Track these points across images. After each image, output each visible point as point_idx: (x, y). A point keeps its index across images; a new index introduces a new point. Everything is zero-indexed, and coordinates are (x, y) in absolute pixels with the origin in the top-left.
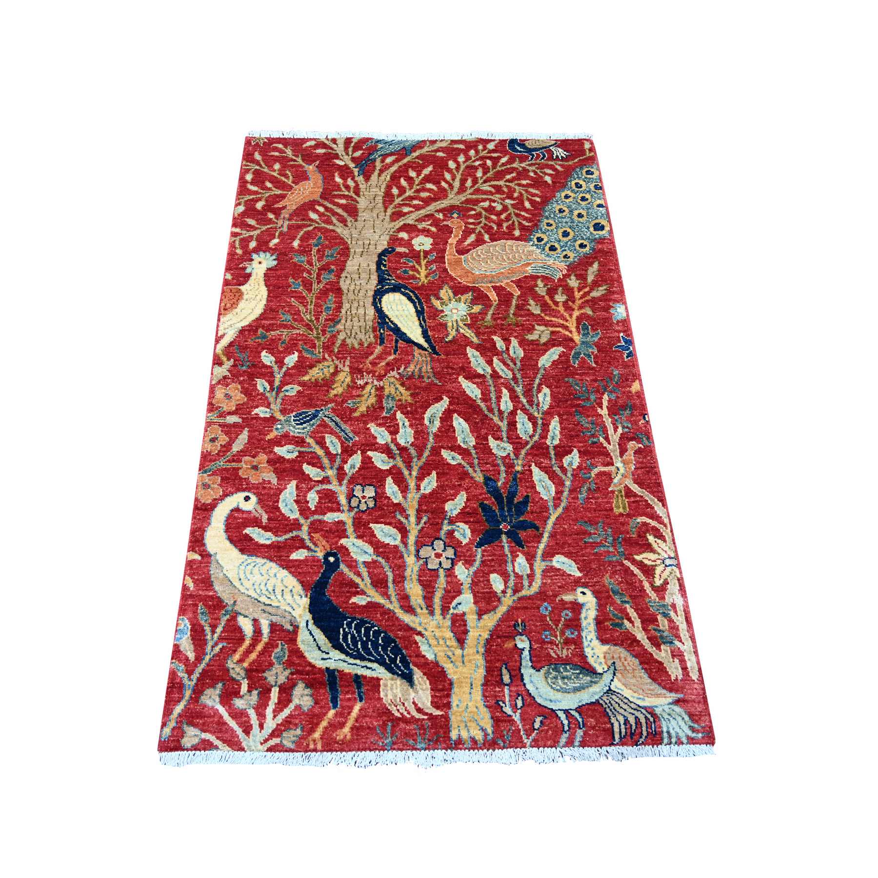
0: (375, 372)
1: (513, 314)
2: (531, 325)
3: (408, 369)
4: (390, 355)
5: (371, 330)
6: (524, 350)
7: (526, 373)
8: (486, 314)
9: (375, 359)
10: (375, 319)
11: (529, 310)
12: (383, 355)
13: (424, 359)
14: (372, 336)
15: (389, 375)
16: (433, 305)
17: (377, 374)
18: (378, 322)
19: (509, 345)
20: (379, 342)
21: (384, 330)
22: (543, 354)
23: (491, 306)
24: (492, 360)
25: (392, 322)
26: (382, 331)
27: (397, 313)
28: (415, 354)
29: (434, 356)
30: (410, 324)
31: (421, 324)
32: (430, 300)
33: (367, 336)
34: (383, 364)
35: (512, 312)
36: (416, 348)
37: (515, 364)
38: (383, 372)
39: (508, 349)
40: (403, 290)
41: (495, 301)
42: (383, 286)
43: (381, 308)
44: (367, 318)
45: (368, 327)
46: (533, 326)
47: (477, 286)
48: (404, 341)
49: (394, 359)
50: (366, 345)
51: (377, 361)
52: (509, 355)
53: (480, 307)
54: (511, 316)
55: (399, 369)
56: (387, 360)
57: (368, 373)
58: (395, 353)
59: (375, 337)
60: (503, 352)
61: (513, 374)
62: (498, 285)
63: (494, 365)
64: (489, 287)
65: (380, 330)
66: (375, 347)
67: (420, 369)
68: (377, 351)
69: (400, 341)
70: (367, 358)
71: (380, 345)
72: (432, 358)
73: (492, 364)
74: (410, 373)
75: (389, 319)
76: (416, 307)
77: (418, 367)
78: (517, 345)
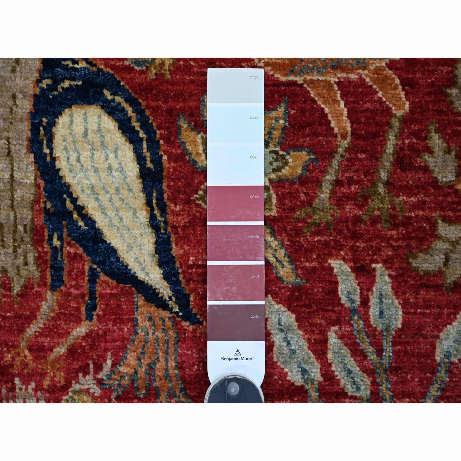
0: (43, 375)
1: (387, 184)
2: (428, 220)
3: (123, 369)
4: (78, 321)
5: (27, 239)
6: (405, 305)
7: (404, 382)
8: (318, 183)
9: (41, 334)
10: (37, 201)
11: (426, 169)
12: (61, 323)
13: (160, 334)
14: (31, 258)
15: (77, 387)
16: (186, 153)
17: (46, 383)
18: (46, 211)
19: (370, 289)
20: (49, 281)
21: (60, 238)
22: (449, 321)
23: (331, 154)
24: (326, 340)
25: (80, 209)
26: (56, 242)
27: (94, 180)
28: (139, 318)
29: (185, 324)
30: (127, 216)
31: (152, 218)
32: (177, 131)
33: (20, 261)
34: (61, 350)
35: (384, 175)
36: (140, 300)
37: (380, 352)
38: (60, 377)
39: (365, 302)
40: (108, 95)
41: (344, 137)
42: (56, 82)
43: (54, 159)
44: (18, 194)
45: (21, 228)
46: (434, 225)
47: (299, 80)
48: (110, 274)
49: (88, 335)
50: (17, 289)
51: (46, 341)
52: (366, 320)
53: (304, 156)
54: (381, 189)
55: (98, 368)
56: (71, 340)
57: (26, 380)
58: (89, 318)
59: (40, 260)
60: (353, 311)
61: (374, 383)
62: (353, 76)
63: (330, 355)
64: (329, 85)
65: (51, 238)
66: (40, 296)
67: (151, 368)
68: (44, 307)
69: (103, 277)
70: (21, 331)
71: (53, 289)
72: (180, 331)
73: (325, 353)
74: (126, 382)
75: (74, 200)
76: (140, 158)
77: (145, 361)
78: (388, 289)
